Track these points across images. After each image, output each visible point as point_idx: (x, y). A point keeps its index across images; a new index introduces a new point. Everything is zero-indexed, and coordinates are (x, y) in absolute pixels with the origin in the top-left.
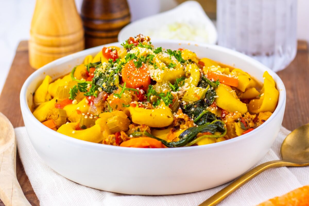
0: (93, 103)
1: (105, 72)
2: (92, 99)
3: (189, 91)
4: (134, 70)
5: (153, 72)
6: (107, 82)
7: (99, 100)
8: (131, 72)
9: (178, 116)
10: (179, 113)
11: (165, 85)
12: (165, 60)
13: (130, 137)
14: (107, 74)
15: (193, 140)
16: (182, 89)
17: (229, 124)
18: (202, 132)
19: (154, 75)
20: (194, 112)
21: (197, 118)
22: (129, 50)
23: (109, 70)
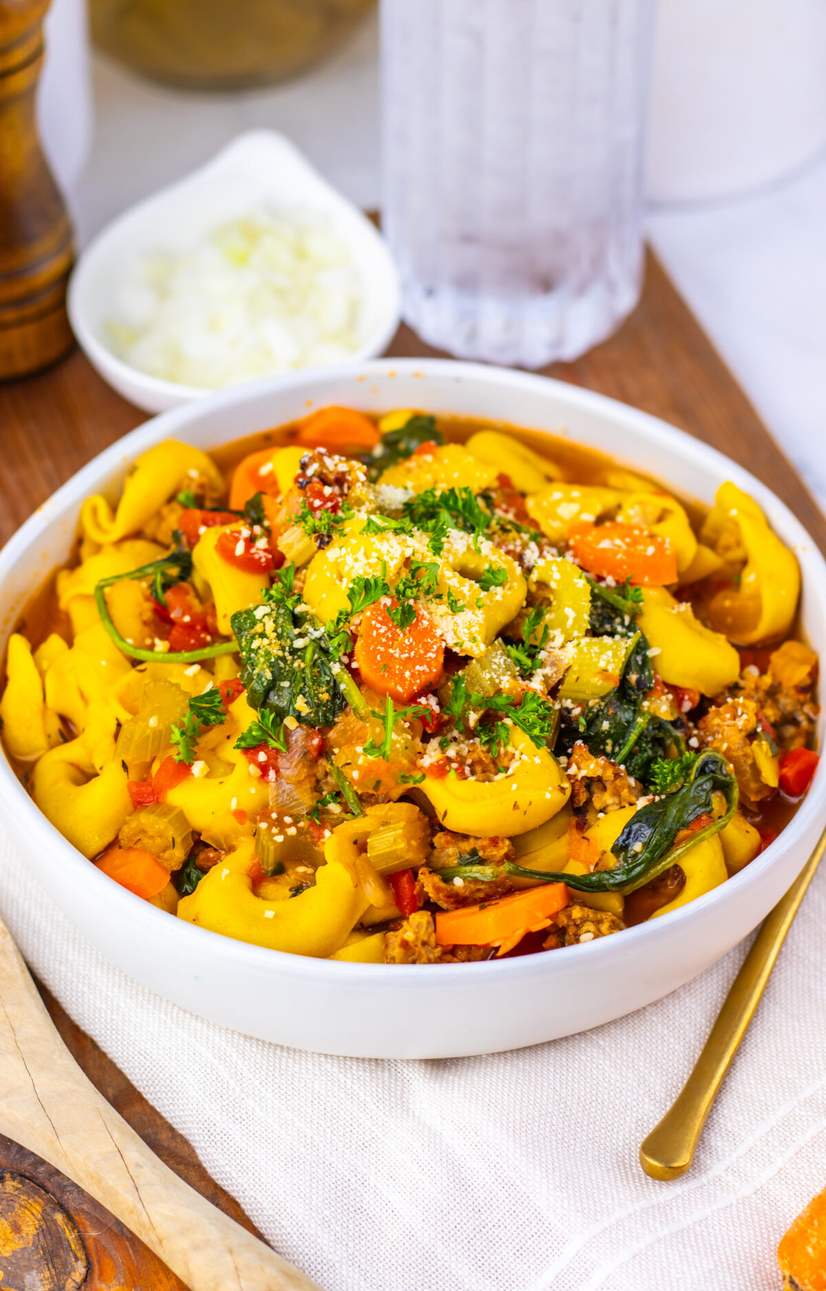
0: (277, 772)
1: (283, 650)
2: (272, 761)
3: (578, 666)
4: (394, 639)
5: (451, 626)
6: (307, 689)
7: (299, 762)
8: (385, 645)
9: (583, 773)
10: (579, 760)
11: (499, 660)
12: (464, 561)
13: (455, 888)
14: (294, 660)
15: (663, 856)
16: (549, 656)
17: (735, 754)
18: (686, 825)
19: (458, 638)
20: (612, 732)
21: (625, 751)
22: (326, 539)
23: (292, 641)
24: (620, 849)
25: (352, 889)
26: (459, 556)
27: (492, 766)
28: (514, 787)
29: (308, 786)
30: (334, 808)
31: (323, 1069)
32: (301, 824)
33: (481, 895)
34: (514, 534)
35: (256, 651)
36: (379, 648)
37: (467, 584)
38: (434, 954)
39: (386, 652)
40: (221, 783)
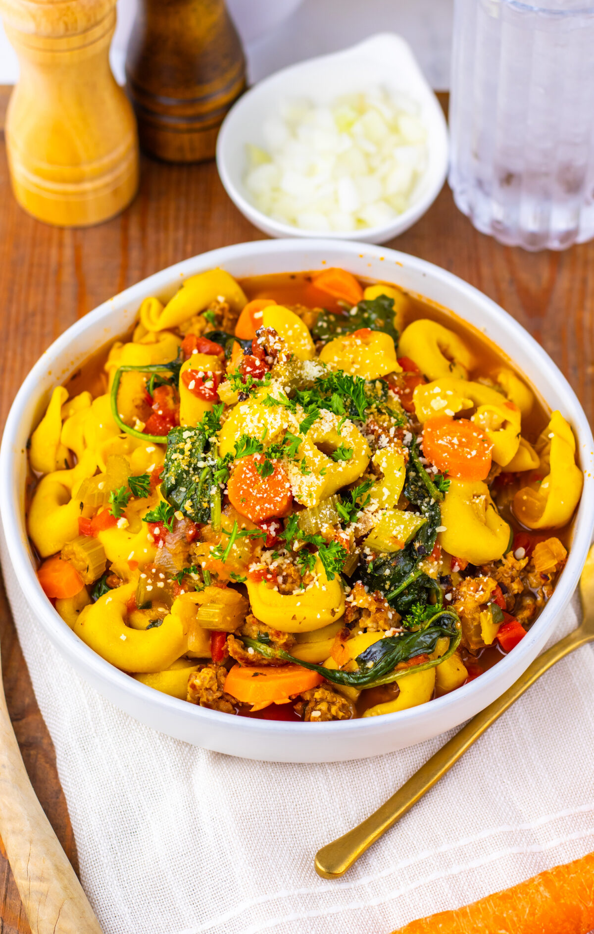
0: (164, 543)
1: (189, 466)
2: (162, 535)
3: (380, 529)
4: (255, 482)
5: (299, 483)
6: (196, 497)
7: (178, 541)
8: (249, 486)
9: (354, 604)
10: (356, 594)
11: (327, 512)
12: (327, 438)
13: (247, 654)
14: (194, 474)
15: (387, 674)
16: (364, 516)
17: (467, 616)
18: (406, 659)
19: (301, 491)
20: (391, 577)
21: (397, 592)
22: (244, 397)
23: (198, 461)
24: (361, 661)
25: (182, 636)
26: (323, 434)
27: (299, 581)
28: (299, 604)
29: (181, 557)
30: (195, 576)
31: (150, 732)
32: (169, 581)
33: (265, 662)
35: (173, 461)
36: (243, 486)
37: (319, 457)
39: (248, 490)
40: (129, 538)
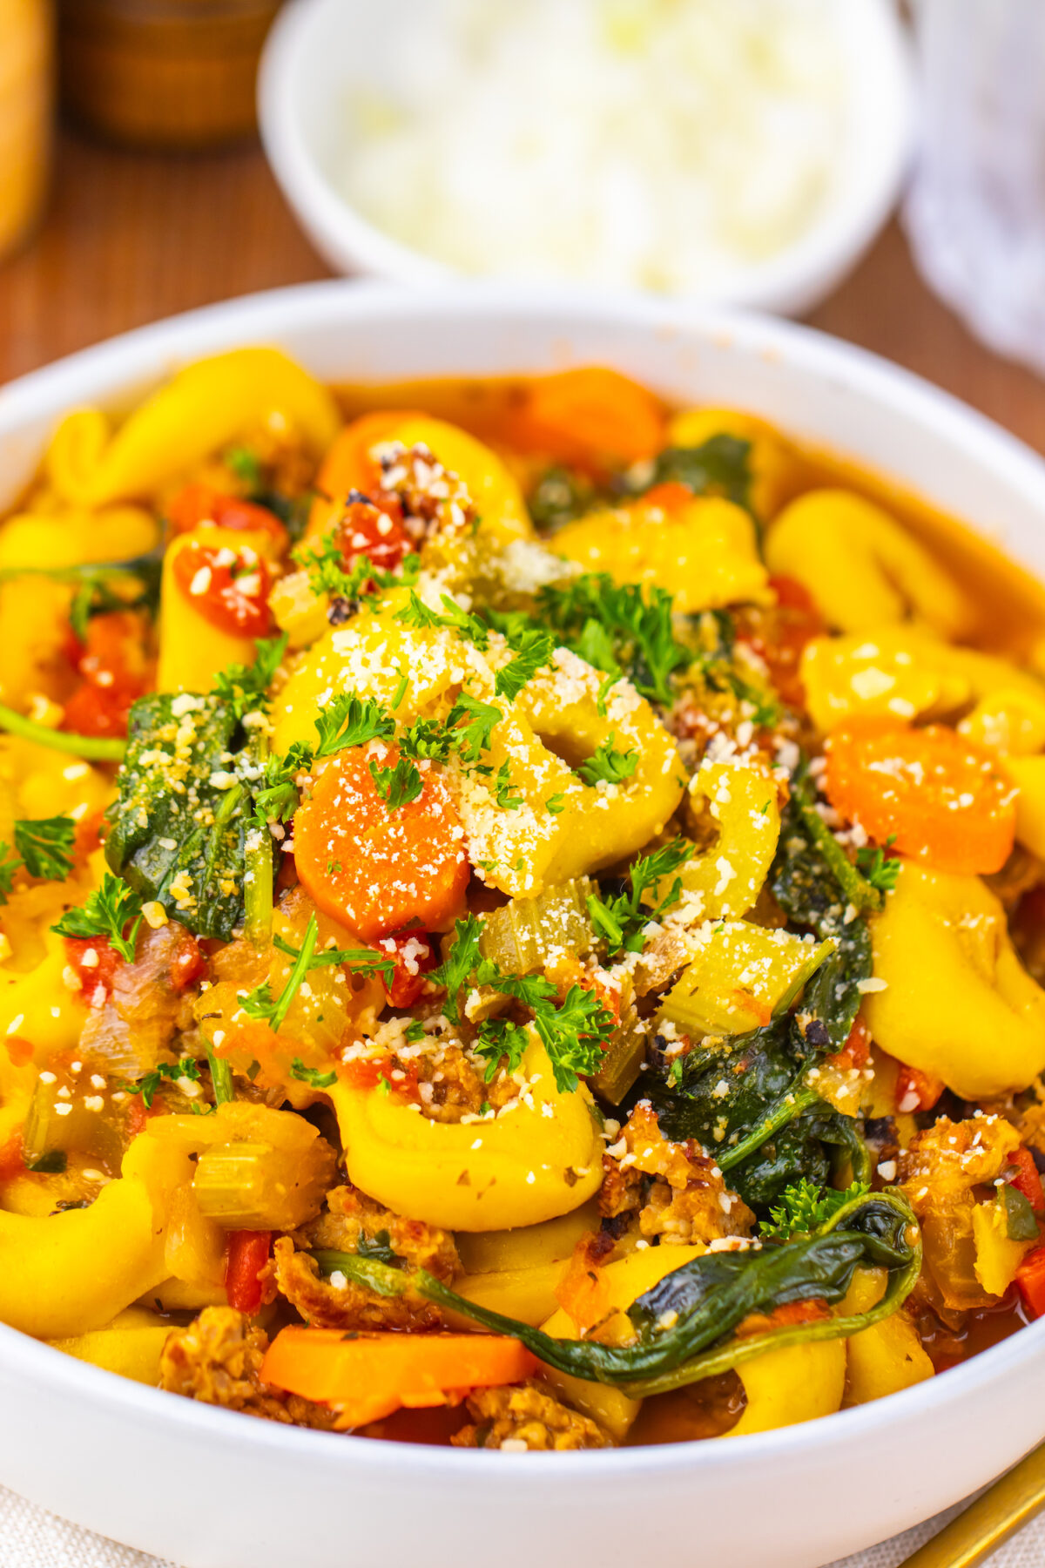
0: (109, 993)
1: (188, 783)
2: (105, 971)
3: (703, 968)
4: (369, 821)
5: (487, 829)
6: (202, 864)
7: (148, 986)
8: (350, 828)
9: (628, 1160)
10: (635, 1135)
11: (561, 914)
12: (568, 720)
13: (328, 1289)
14: (201, 805)
15: (710, 1347)
16: (663, 936)
17: (936, 1213)
18: (767, 1307)
19: (492, 853)
20: (731, 1104)
21: (745, 1146)
22: (345, 610)
23: (211, 771)
24: (642, 1314)
25: (149, 1236)
26: (560, 708)
27: (477, 1097)
28: (478, 1144)
29: (155, 1033)
30: (189, 1087)
31: (40, 1535)
32: (119, 1097)
33: (376, 1317)
34: (728, 698)
35: (141, 770)
36: (337, 828)
37: (546, 763)
38: (229, 1388)
39: (348, 839)
40: (12, 982)
